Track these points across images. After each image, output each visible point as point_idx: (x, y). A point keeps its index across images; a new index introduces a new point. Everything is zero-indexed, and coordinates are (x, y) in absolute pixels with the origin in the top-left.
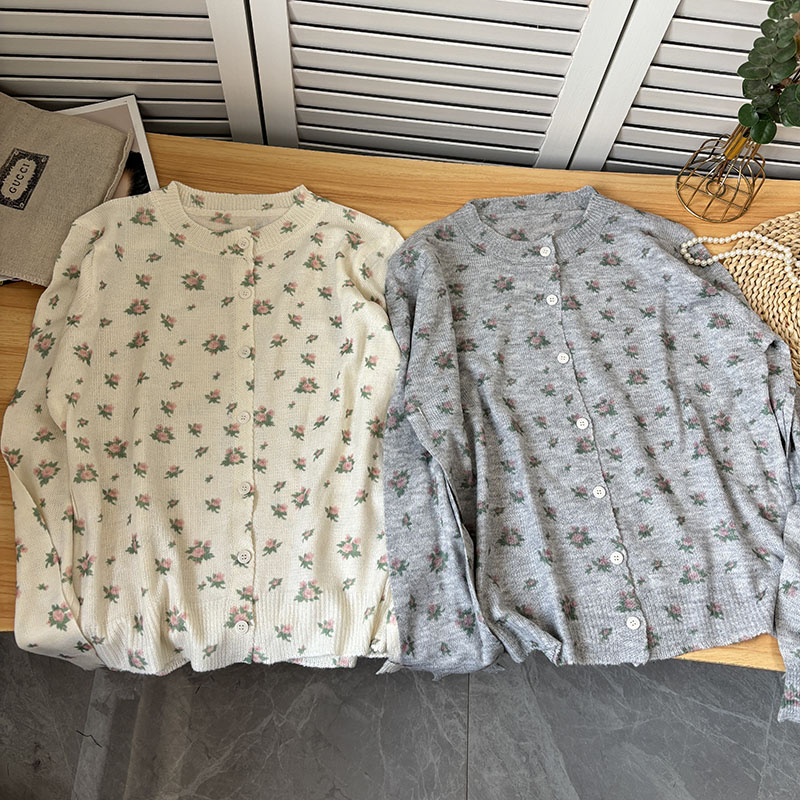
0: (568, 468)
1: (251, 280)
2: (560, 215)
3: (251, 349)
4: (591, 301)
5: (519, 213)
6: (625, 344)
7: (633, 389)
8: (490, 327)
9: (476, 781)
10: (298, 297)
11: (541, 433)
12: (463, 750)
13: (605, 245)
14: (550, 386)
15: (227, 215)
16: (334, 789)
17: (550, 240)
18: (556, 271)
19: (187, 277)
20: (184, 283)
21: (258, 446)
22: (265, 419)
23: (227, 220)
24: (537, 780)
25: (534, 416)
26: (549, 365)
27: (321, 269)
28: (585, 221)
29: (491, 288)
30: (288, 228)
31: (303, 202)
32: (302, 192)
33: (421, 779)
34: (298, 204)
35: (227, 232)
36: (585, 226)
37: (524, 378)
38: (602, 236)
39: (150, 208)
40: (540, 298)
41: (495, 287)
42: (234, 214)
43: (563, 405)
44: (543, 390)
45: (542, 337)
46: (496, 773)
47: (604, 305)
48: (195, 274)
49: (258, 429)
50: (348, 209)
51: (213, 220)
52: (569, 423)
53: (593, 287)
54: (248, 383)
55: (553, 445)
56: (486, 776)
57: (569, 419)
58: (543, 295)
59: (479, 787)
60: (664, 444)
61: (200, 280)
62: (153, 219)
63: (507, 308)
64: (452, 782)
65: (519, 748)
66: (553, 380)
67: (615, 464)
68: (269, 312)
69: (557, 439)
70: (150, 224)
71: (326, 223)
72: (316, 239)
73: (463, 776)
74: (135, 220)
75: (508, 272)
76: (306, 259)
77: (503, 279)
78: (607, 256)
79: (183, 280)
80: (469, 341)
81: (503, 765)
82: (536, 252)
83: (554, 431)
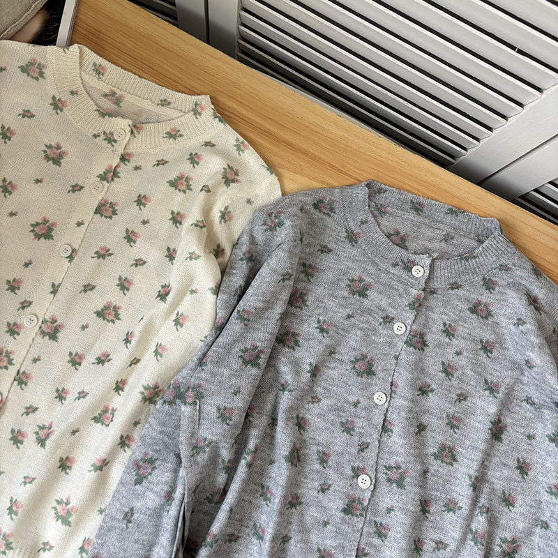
0: (326, 524)
1: (110, 175)
2: (453, 238)
3: (74, 251)
4: (439, 345)
5: (412, 216)
6: (452, 410)
7: (435, 466)
8: (322, 330)
11: (318, 472)
13: (483, 290)
14: (352, 422)
17: (428, 262)
18: (418, 299)
21: (30, 357)
22: (52, 331)
25: (320, 448)
26: (362, 400)
28: (474, 257)
29: (344, 285)
31: (200, 114)
34: (195, 114)
36: (472, 262)
37: (329, 402)
38: (484, 279)
39: (43, 63)
40: (388, 320)
41: (349, 286)
43: (354, 450)
44: (342, 424)
45: (370, 365)
47: (450, 357)
49: (39, 338)
50: (241, 139)
51: (105, 95)
52: (351, 473)
53: (449, 332)
54: (53, 285)
55: (323, 490)
57: (353, 469)
58: (393, 319)
60: (437, 543)
62: (41, 75)
63: (349, 317)
66: (356, 417)
67: (377, 541)
68: (111, 217)
69: (330, 486)
70: (37, 79)
74: (24, 69)
75: (370, 275)
77: (361, 280)
78: (479, 303)
80: (294, 334)
82: (408, 267)
83: (332, 475)
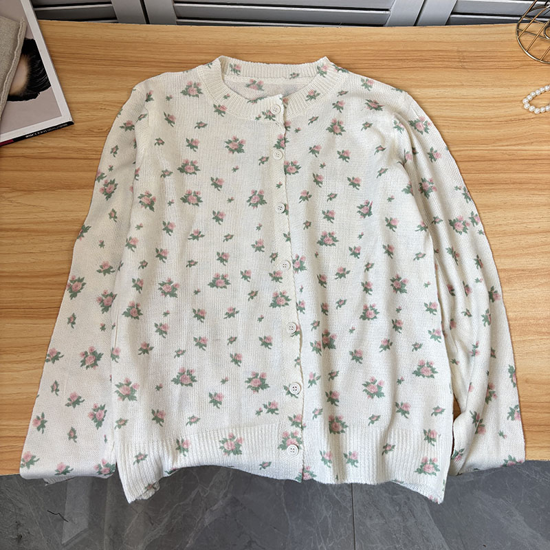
3: (285, 205)
9: (361, 527)
10: (321, 159)
12: (349, 505)
15: (260, 82)
16: (250, 542)
19: (230, 142)
20: (228, 147)
23: (259, 87)
24: (409, 524)
27: (341, 134)
30: (312, 96)
32: (325, 63)
33: (318, 529)
35: (261, 98)
39: (197, 81)
42: (266, 82)
46: (376, 521)
48: (236, 140)
54: (285, 235)
56: (368, 522)
59: (363, 532)
61: (241, 144)
62: (199, 91)
64: (342, 530)
65: (393, 500)
68: (297, 172)
70: (197, 96)
71: (346, 93)
72: (338, 106)
73: (351, 525)
74: (185, 93)
76: (328, 125)
79: (226, 145)
81: (381, 514)
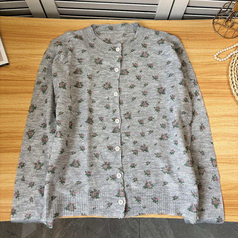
0: (108, 138)
2: (126, 34)
4: (134, 71)
5: (110, 32)
6: (143, 90)
7: (142, 109)
8: (89, 78)
11: (101, 124)
12: (138, 230)
13: (143, 48)
14: (108, 105)
17: (120, 45)
18: (120, 58)
25: (99, 116)
40: (112, 69)
41: (95, 61)
44: (105, 106)
45: (110, 85)
47: (138, 73)
52: (112, 120)
53: (135, 66)
55: (104, 129)
60: (149, 132)
63: (98, 72)
65: (157, 228)
66: (109, 103)
67: (127, 138)
69: (106, 127)
75: (102, 56)
77: (99, 59)
78: (143, 53)
81: (152, 235)
82: (114, 49)
83: (106, 123)
